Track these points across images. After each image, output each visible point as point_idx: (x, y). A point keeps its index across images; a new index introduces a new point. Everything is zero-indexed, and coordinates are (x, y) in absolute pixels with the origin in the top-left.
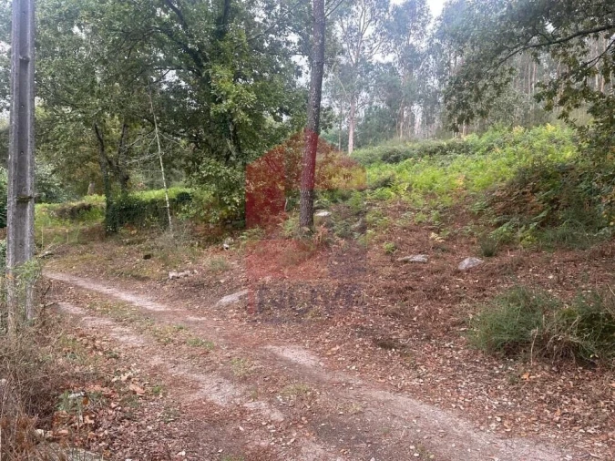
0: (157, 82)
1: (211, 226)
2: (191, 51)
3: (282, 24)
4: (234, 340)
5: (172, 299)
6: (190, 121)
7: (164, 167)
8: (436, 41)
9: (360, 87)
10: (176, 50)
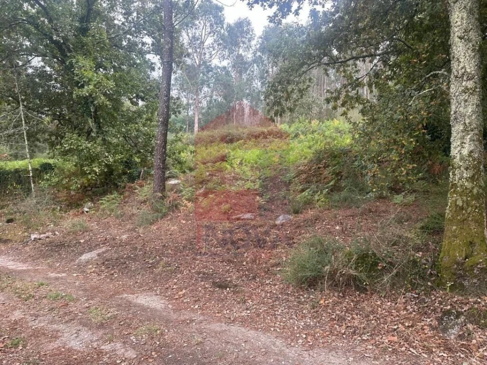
0: (23, 65)
1: (73, 193)
2: (56, 43)
3: (138, 29)
4: (91, 293)
6: (53, 101)
7: (28, 141)
8: (259, 54)
9: (202, 84)
10: (42, 40)
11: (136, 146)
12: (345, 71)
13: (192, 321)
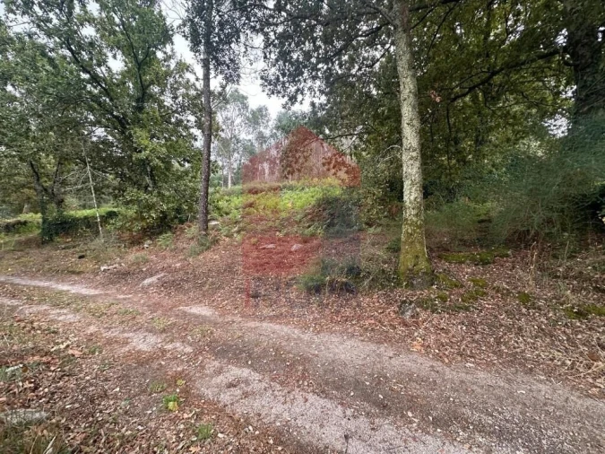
0: (88, 134)
1: (134, 234)
2: (116, 117)
3: (184, 108)
4: (154, 307)
5: (103, 285)
6: (116, 163)
7: (95, 193)
8: (274, 131)
9: (234, 151)
10: (104, 115)
11: (184, 196)
12: (334, 145)
13: (234, 322)
